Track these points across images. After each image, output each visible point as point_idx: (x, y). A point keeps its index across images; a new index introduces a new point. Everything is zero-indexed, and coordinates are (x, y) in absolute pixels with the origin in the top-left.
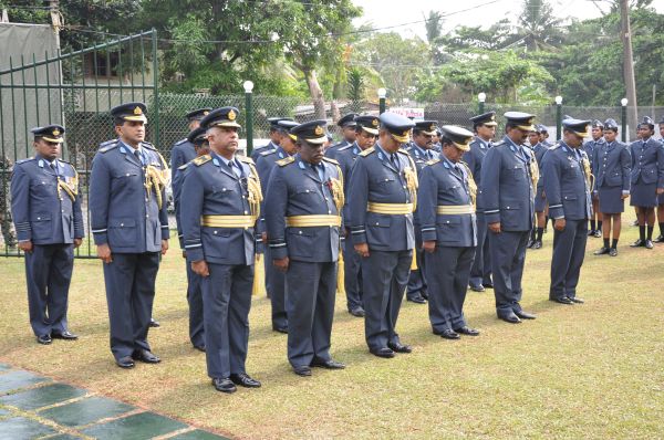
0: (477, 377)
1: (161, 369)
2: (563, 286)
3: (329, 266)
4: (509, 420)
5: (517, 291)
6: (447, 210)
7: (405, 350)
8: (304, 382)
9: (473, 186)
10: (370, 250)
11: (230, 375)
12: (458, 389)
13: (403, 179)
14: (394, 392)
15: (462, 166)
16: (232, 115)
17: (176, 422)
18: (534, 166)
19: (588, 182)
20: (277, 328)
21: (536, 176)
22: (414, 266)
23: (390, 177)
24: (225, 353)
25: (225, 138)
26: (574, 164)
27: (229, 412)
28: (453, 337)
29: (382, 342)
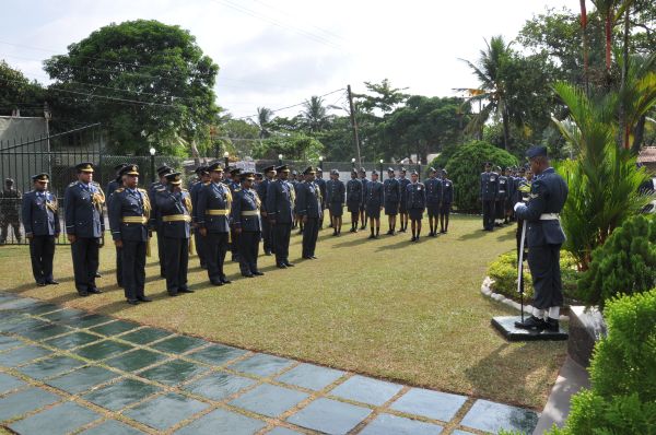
0: (258, 293)
1: (102, 296)
2: (308, 252)
3: (185, 241)
4: (268, 308)
5: (286, 253)
6: (248, 213)
7: (228, 282)
8: (173, 299)
9: (259, 201)
10: (208, 232)
11: (136, 296)
12: (248, 298)
13: (225, 197)
14: (217, 300)
15: (253, 192)
16: (135, 168)
17: (109, 318)
18: (293, 192)
19: (319, 200)
20: (163, 275)
21: (294, 197)
22: (230, 241)
23: (218, 196)
24: (133, 286)
25: (131, 179)
26: (313, 191)
27: (136, 313)
28: (251, 276)
29: (217, 278)
